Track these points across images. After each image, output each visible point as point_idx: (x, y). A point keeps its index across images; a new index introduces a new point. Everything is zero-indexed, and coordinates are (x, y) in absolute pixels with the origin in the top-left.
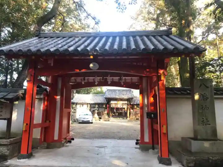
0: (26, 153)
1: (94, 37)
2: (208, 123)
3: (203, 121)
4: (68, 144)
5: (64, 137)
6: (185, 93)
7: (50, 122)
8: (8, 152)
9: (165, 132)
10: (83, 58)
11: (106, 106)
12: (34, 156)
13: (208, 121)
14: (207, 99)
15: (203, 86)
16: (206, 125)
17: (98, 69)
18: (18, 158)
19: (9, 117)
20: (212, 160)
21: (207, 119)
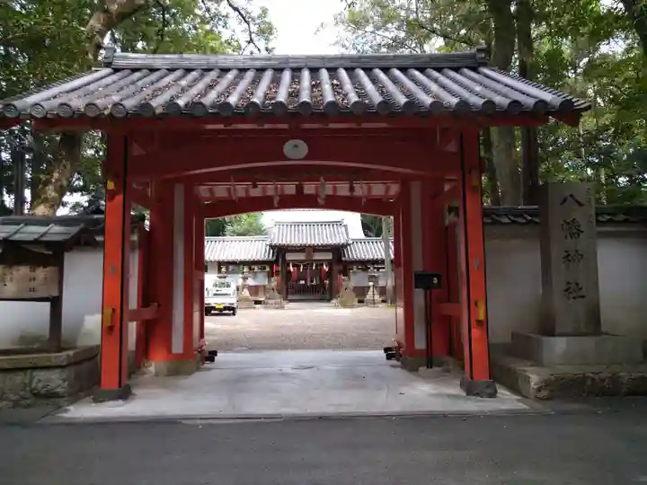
0: (116, 388)
1: (275, 70)
2: (581, 293)
3: (569, 288)
4: (208, 365)
5: (196, 345)
6: (521, 221)
7: (159, 306)
8: (66, 384)
9: (482, 317)
10: (267, 126)
11: (272, 268)
13: (581, 289)
14: (579, 235)
15: (570, 201)
16: (574, 298)
17: (306, 158)
18: (93, 399)
20: (593, 379)
21: (577, 284)
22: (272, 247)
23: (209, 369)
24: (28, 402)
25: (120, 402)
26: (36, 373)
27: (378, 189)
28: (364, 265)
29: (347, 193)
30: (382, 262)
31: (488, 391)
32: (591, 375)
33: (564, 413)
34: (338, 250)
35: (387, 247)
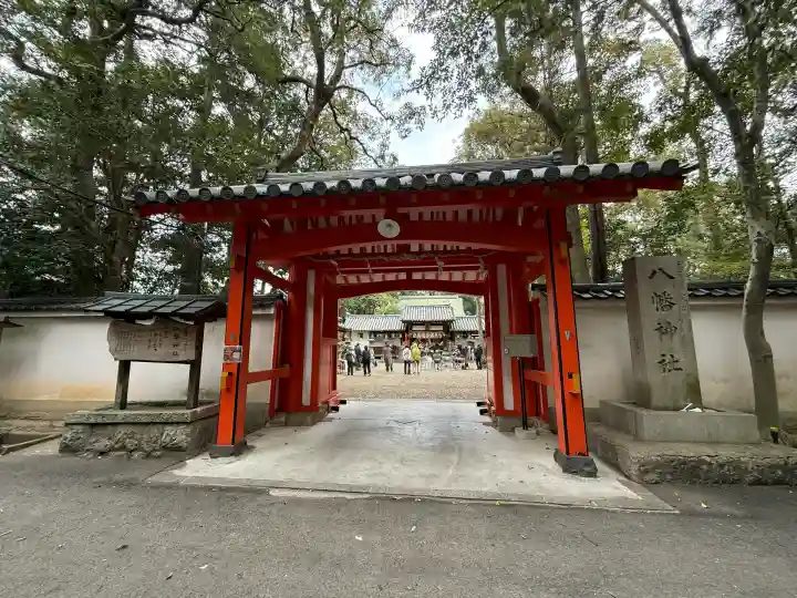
0: (229, 444)
2: (677, 365)
3: (664, 360)
4: (333, 414)
5: (322, 398)
6: (603, 296)
7: (291, 366)
8: (189, 439)
9: (576, 390)
11: (404, 335)
12: (253, 447)
14: (671, 307)
15: (659, 274)
16: (670, 370)
17: (399, 238)
18: (210, 455)
19: (193, 358)
20: (710, 464)
21: (672, 356)
22: (403, 322)
23: (331, 420)
24: (159, 453)
25: (232, 458)
26: (168, 428)
27: (471, 276)
28: (465, 334)
29: (447, 279)
30: (477, 332)
31: (587, 469)
32: (708, 459)
33: (691, 514)
34: (446, 325)
35: (480, 323)
